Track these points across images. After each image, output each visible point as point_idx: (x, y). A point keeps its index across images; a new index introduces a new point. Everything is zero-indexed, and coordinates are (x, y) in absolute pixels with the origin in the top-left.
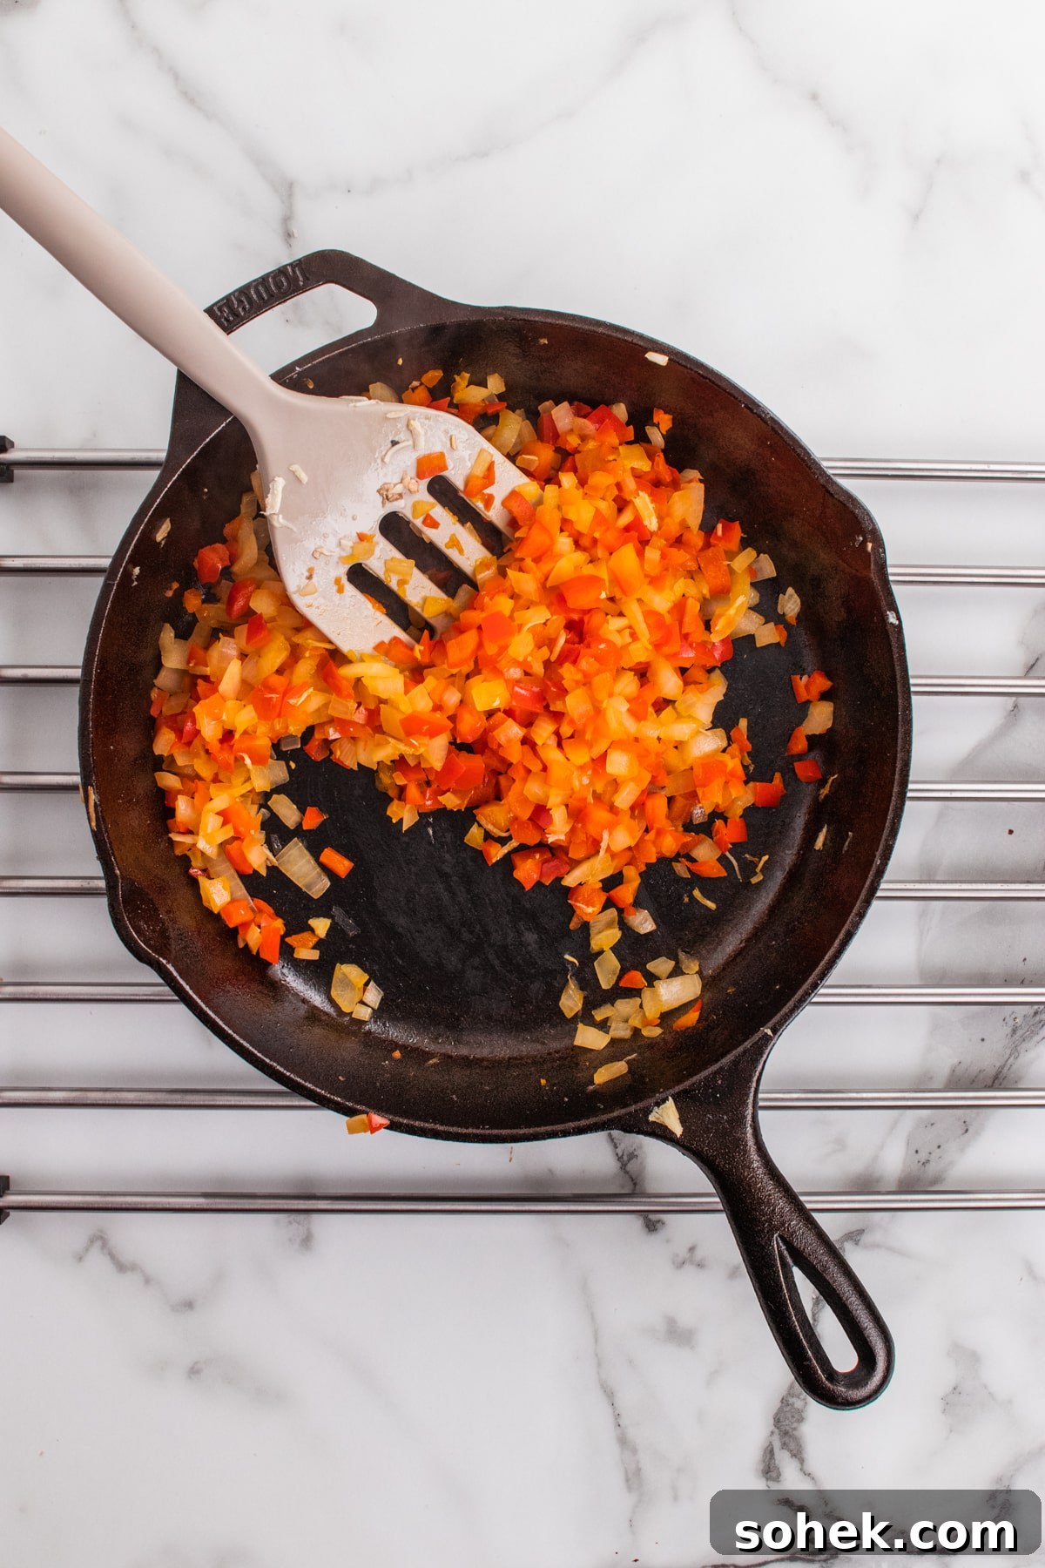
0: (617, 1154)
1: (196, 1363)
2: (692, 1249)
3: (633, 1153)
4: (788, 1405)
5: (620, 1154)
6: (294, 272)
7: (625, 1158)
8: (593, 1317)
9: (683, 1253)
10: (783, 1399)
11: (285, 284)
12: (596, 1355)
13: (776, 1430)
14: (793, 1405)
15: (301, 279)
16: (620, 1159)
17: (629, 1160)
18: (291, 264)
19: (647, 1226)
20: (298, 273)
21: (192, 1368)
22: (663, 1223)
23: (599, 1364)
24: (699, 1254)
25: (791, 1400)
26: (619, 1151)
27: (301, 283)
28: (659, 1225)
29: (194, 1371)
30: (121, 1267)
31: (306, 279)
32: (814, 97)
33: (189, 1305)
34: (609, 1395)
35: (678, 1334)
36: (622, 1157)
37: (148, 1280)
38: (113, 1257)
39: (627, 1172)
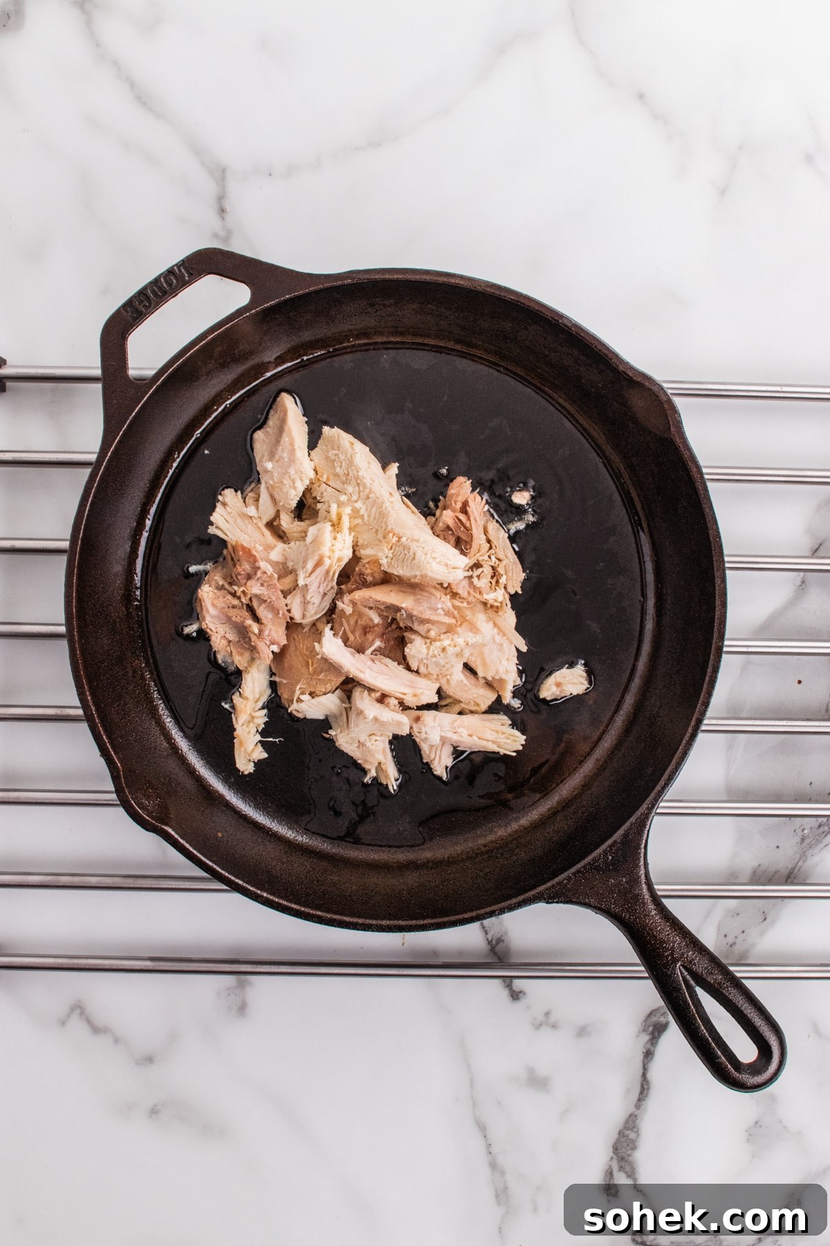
0: (488, 939)
1: (156, 1105)
2: (547, 1014)
3: (500, 938)
4: (624, 1136)
5: (490, 939)
6: (180, 271)
7: (494, 942)
8: (469, 1067)
9: (541, 1018)
10: (620, 1132)
11: (174, 281)
12: (472, 1097)
13: (615, 1157)
14: (627, 1136)
15: (186, 275)
16: (490, 942)
17: (497, 944)
18: (176, 265)
19: (512, 996)
20: (183, 270)
21: (153, 1109)
22: (524, 994)
23: (474, 1105)
24: (553, 1018)
25: (627, 1132)
26: (489, 937)
27: (187, 278)
28: (521, 995)
29: (154, 1112)
30: (96, 1029)
31: (191, 275)
32: (641, 97)
33: (150, 1060)
34: (482, 1128)
35: (537, 1082)
36: (491, 941)
37: (117, 1040)
38: (89, 1022)
39: (495, 953)
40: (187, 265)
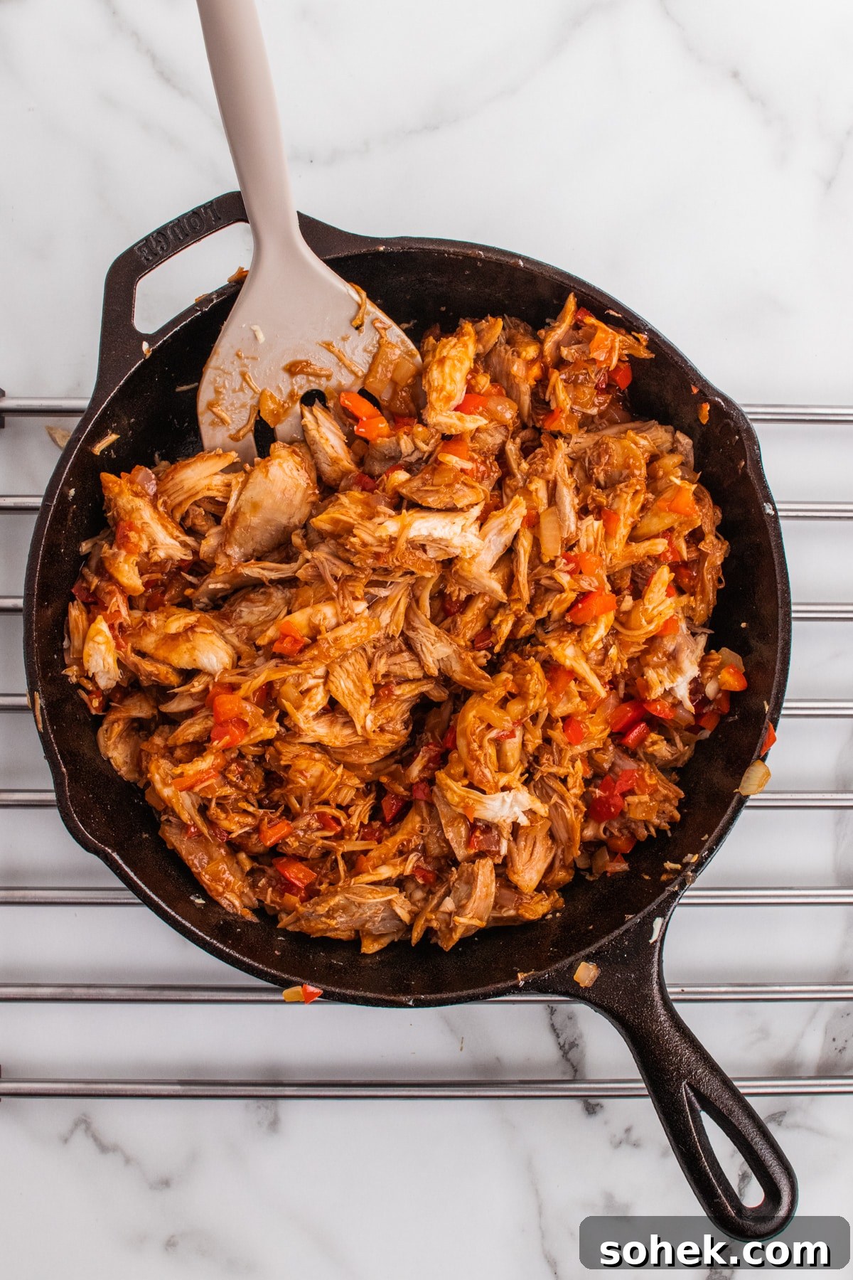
0: (559, 1044)
1: (172, 1236)
2: (628, 1130)
3: (573, 1042)
5: (562, 1043)
6: (206, 213)
7: (567, 1047)
8: (537, 1193)
9: (620, 1134)
11: (199, 224)
12: (541, 1228)
15: (213, 219)
16: (561, 1047)
17: (570, 1048)
18: (203, 206)
19: (587, 1109)
20: (210, 213)
21: (169, 1241)
22: (602, 1107)
23: (543, 1237)
24: (635, 1135)
26: (561, 1040)
27: (213, 223)
28: (598, 1108)
29: (170, 1244)
30: (103, 1148)
31: (218, 219)
32: (736, 75)
33: (166, 1183)
34: (553, 1265)
35: (616, 1209)
36: (564, 1046)
37: (127, 1160)
38: (96, 1139)
39: (568, 1060)
40: (215, 207)
